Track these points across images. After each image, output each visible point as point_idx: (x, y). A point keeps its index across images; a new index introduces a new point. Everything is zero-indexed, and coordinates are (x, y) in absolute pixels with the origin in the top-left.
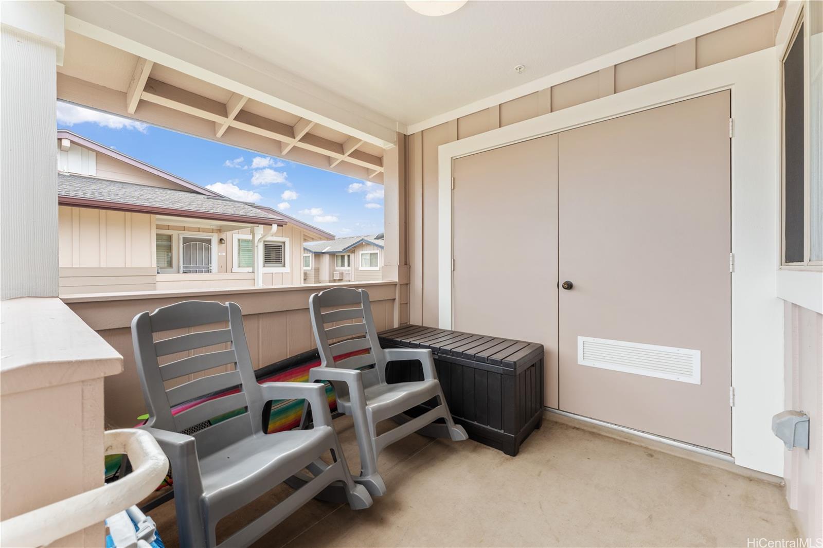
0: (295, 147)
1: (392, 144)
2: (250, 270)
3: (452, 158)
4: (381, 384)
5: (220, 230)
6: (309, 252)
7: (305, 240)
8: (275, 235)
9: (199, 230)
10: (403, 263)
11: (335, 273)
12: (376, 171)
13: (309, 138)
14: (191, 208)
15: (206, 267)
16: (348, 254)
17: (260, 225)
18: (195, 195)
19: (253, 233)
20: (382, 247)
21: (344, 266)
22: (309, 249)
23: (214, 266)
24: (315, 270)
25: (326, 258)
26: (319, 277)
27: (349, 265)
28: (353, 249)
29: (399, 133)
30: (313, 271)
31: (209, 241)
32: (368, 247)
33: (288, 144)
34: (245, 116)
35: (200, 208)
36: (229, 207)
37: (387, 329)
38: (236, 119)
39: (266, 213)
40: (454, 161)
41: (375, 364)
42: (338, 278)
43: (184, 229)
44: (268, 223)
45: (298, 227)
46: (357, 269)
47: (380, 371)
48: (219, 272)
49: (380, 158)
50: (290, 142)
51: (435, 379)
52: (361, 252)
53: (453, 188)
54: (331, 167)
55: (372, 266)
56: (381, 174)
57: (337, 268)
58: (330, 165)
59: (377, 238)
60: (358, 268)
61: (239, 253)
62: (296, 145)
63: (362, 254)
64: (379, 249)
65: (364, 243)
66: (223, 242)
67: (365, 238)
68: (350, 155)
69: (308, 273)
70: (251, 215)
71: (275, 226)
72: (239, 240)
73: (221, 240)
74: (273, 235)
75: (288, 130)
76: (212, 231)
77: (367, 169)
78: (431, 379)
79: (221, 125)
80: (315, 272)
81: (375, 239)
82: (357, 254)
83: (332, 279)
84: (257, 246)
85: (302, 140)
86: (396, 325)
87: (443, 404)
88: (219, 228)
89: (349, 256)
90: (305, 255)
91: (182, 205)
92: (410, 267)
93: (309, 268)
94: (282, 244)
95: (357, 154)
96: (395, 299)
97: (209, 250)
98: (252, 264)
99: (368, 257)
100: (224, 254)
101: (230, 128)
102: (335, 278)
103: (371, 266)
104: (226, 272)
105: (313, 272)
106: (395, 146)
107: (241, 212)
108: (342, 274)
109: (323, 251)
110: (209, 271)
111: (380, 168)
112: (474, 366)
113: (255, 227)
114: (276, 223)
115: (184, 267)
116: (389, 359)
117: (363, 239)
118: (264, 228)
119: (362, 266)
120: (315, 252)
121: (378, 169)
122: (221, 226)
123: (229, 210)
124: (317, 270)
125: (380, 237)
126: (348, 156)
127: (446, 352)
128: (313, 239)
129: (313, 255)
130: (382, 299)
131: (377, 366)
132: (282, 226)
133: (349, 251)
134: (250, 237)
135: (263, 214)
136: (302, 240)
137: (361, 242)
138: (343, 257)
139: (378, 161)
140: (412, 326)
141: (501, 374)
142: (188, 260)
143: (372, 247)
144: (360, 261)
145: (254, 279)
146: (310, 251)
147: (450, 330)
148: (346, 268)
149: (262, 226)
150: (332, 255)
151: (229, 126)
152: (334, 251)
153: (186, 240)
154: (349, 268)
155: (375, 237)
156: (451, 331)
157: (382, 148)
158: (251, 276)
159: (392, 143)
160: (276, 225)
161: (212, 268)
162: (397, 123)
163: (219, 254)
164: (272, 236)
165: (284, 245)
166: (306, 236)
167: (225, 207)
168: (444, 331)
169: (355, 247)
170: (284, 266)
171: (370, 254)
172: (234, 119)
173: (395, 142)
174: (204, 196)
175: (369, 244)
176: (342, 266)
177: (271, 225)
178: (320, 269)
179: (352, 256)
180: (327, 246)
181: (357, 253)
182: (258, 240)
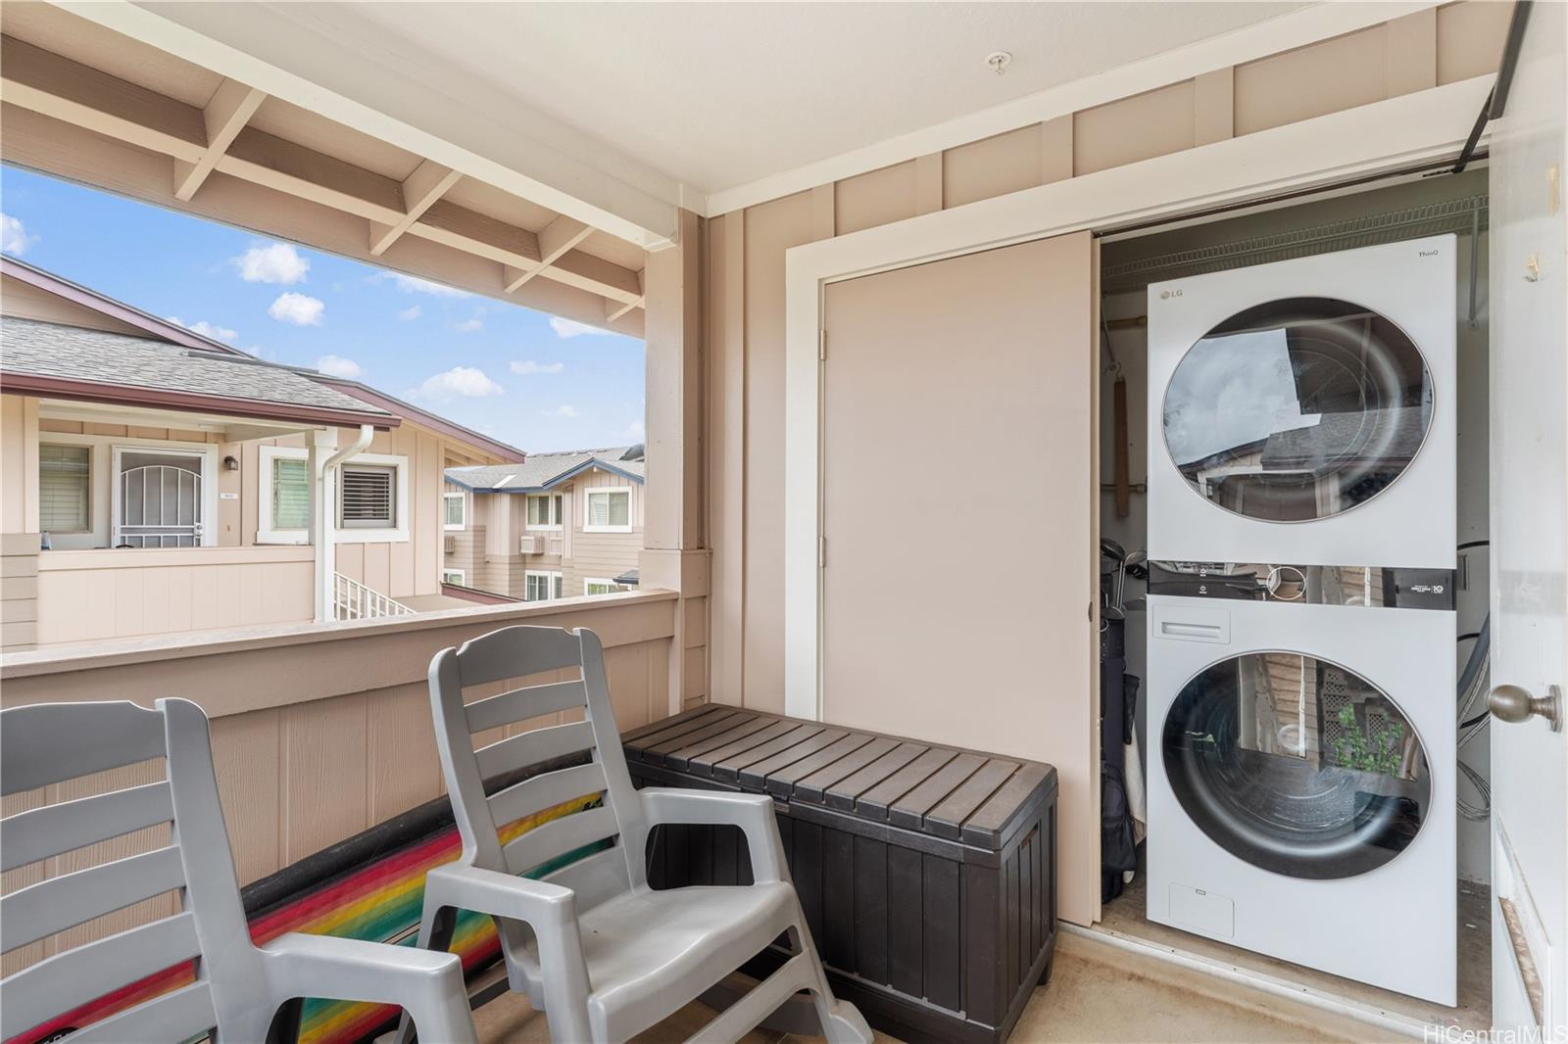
0: (406, 236)
1: (668, 240)
2: (302, 536)
3: (820, 280)
4: (633, 891)
5: (224, 437)
6: (459, 488)
7: (449, 462)
8: (372, 449)
9: (167, 435)
10: (694, 543)
11: (523, 538)
12: (625, 305)
13: (445, 213)
14: (139, 380)
15: (186, 530)
16: (558, 493)
17: (328, 427)
18: (156, 345)
19: (310, 445)
20: (639, 480)
21: (547, 523)
22: (459, 479)
23: (209, 527)
24: (474, 531)
25: (504, 504)
26: (485, 547)
27: (559, 521)
28: (569, 482)
29: (684, 210)
30: (472, 533)
31: (195, 464)
32: (606, 479)
33: (388, 229)
34: (256, 143)
35: (164, 380)
36: (248, 380)
37: (651, 722)
38: (234, 150)
39: (346, 397)
40: (826, 287)
41: (618, 835)
42: (532, 552)
43: (126, 431)
44: (350, 422)
45: (432, 433)
46: (577, 531)
47: (631, 855)
48: (223, 543)
49: (636, 273)
50: (394, 224)
51: (782, 880)
52: (588, 490)
53: (824, 358)
54: (506, 290)
55: (616, 524)
56: (638, 313)
57: (529, 528)
58: (506, 287)
59: (627, 457)
60: (582, 527)
61: (276, 494)
62: (408, 231)
63: (590, 495)
64: (631, 482)
65: (595, 470)
66: (233, 465)
67: (599, 457)
68: (561, 263)
69: (457, 537)
70: (306, 401)
71: (368, 432)
72: (276, 461)
73: (228, 460)
74: (366, 450)
75: (391, 190)
76: (205, 438)
77: (603, 299)
78: (770, 882)
79: (189, 167)
80: (475, 536)
81: (622, 459)
82: (580, 495)
83: (517, 553)
84: (322, 479)
85: (427, 218)
86: (674, 709)
87: (805, 949)
88: (223, 431)
89: (559, 499)
90: (447, 495)
91: (113, 371)
92: (711, 554)
93: (461, 527)
94: (391, 473)
95: (574, 261)
96: (672, 637)
97: (193, 486)
98: (309, 523)
99: (606, 501)
100: (236, 496)
101: (215, 176)
102: (523, 551)
103: (611, 522)
104: (241, 545)
105: (470, 537)
106: (674, 245)
107: (279, 394)
108: (541, 541)
109: (494, 487)
110: (193, 541)
111: (635, 297)
112: (888, 838)
113: (316, 432)
114: (371, 423)
115: (123, 530)
116: (656, 818)
117: (592, 460)
118: (339, 432)
119: (590, 523)
120: (475, 489)
121: (631, 300)
122: (227, 426)
123: (247, 386)
124: (480, 532)
125: (635, 454)
126: (553, 264)
127: (810, 796)
128: (469, 460)
129: (472, 494)
130: (639, 639)
131: (622, 842)
132: (387, 429)
133: (558, 487)
134: (303, 454)
135: (337, 399)
136: (442, 463)
137: (588, 466)
138: (544, 501)
139: (632, 278)
140: (717, 708)
141: (960, 863)
142: (134, 510)
143: (614, 479)
144: (587, 510)
145: (314, 561)
146: (464, 486)
147: (815, 720)
148: (551, 526)
149: (336, 429)
150: (519, 495)
151: (214, 170)
152: (524, 486)
153: (130, 461)
154: (559, 528)
155: (623, 454)
156: (817, 724)
157: (640, 247)
158: (305, 554)
159: (666, 236)
160: (372, 427)
161: (201, 532)
162: (681, 186)
163: (223, 496)
164: (364, 452)
165: (395, 474)
166: (452, 451)
167: (237, 380)
168: (801, 724)
169: (573, 478)
170: (395, 525)
171: (612, 495)
172: (226, 152)
173: (674, 233)
174: (181, 349)
175: (606, 471)
176: (541, 522)
177: (359, 427)
178: (488, 530)
179: (566, 499)
180: (507, 475)
181: (578, 489)
182: (326, 464)
